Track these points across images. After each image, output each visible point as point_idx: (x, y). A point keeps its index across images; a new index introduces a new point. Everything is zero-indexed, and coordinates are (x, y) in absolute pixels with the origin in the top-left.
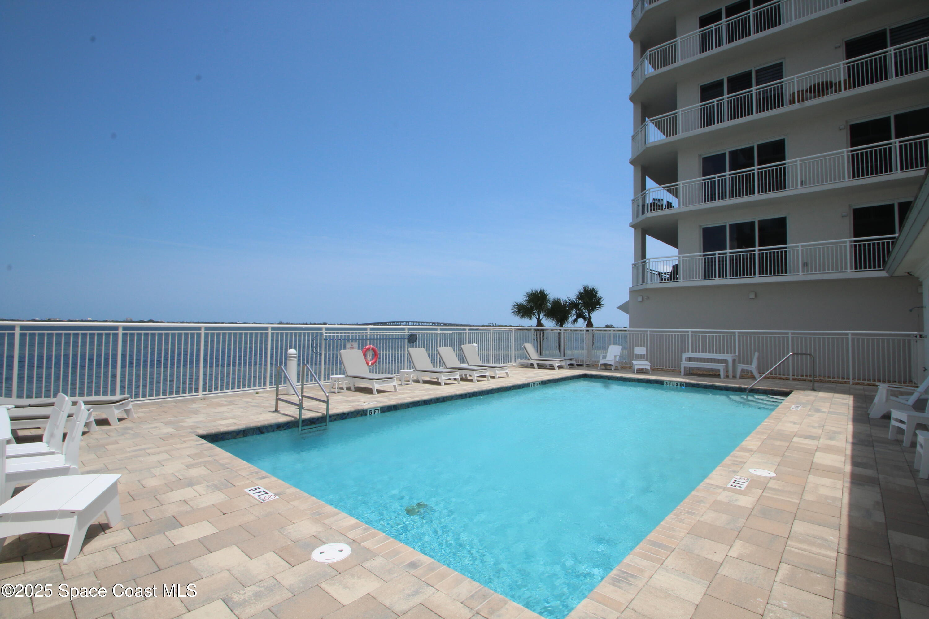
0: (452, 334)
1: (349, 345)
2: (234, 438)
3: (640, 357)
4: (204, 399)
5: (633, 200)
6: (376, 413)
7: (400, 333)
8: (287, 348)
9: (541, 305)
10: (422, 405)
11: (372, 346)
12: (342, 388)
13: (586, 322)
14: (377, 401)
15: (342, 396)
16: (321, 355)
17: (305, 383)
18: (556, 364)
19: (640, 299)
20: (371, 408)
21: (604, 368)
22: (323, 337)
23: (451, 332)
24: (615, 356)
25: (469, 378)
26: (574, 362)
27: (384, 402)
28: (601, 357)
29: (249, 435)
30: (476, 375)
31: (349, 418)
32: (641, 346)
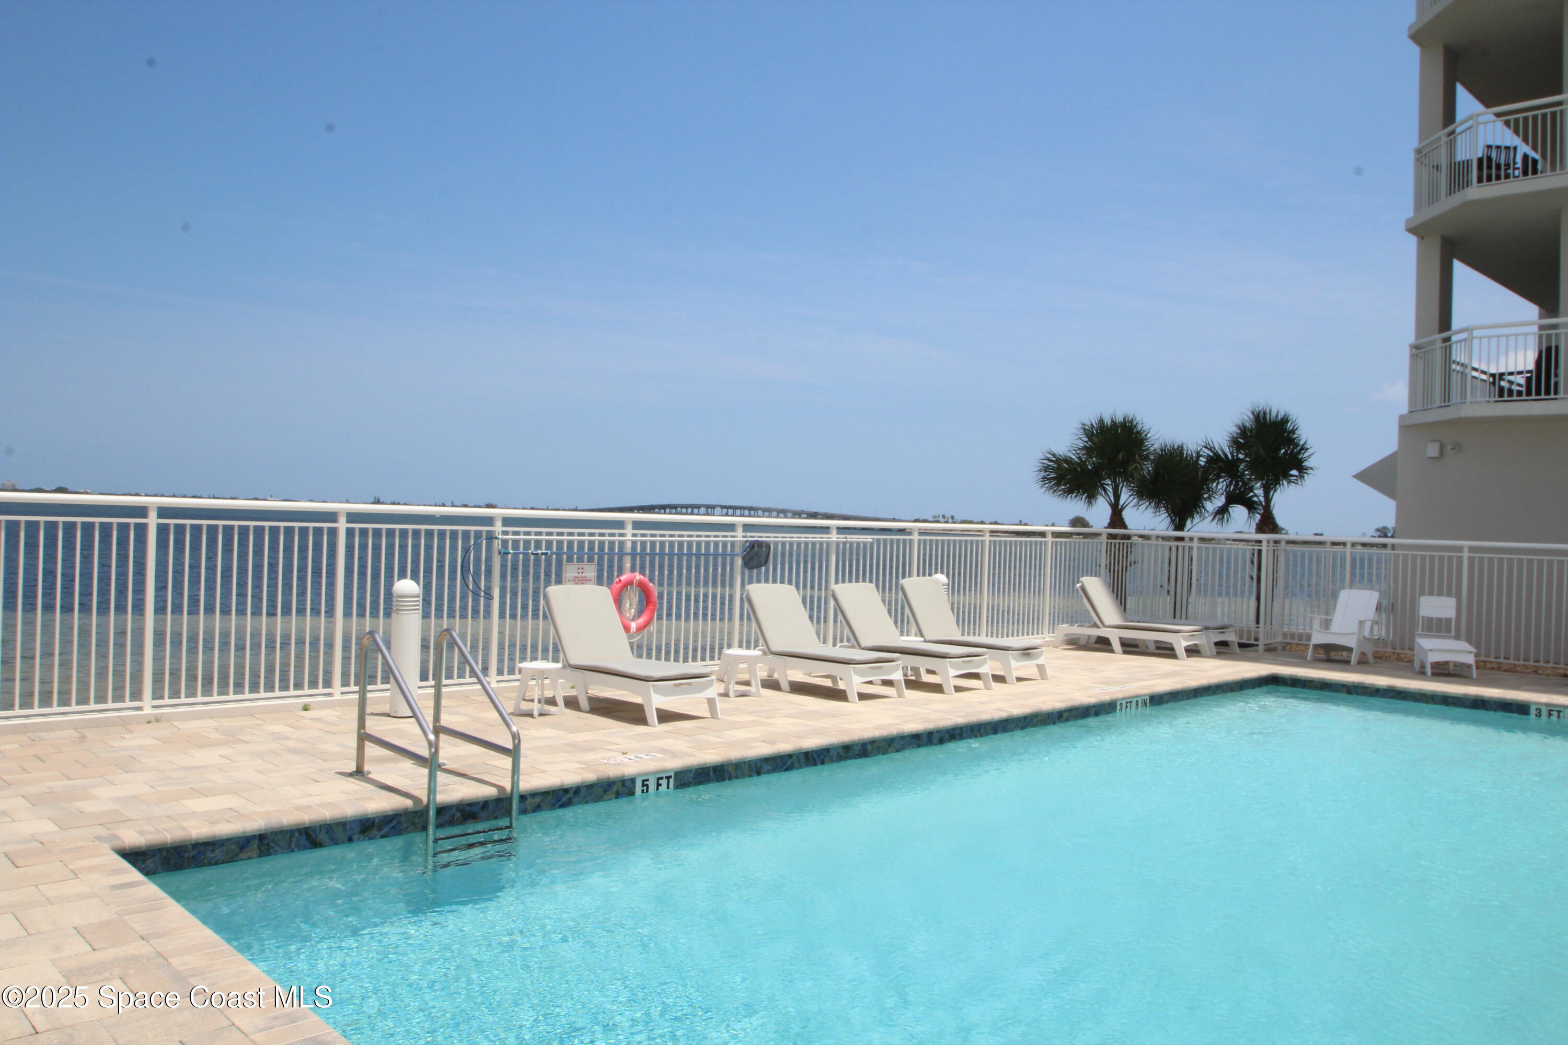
0: (872, 544)
1: (570, 571)
2: (232, 859)
3: (1437, 627)
4: (158, 720)
5: (1418, 151)
6: (663, 788)
7: (720, 537)
8: (393, 577)
9: (1125, 464)
10: (801, 767)
11: (638, 577)
12: (552, 702)
13: (1258, 517)
14: (662, 751)
15: (554, 726)
16: (489, 597)
17: (445, 682)
18: (1180, 644)
19: (1432, 450)
20: (647, 774)
21: (1323, 656)
22: (497, 545)
23: (869, 538)
24: (1361, 623)
25: (927, 678)
26: (1231, 637)
27: (685, 754)
28: (1316, 625)
29: (276, 852)
30: (949, 673)
31: (580, 803)
32: (1440, 594)
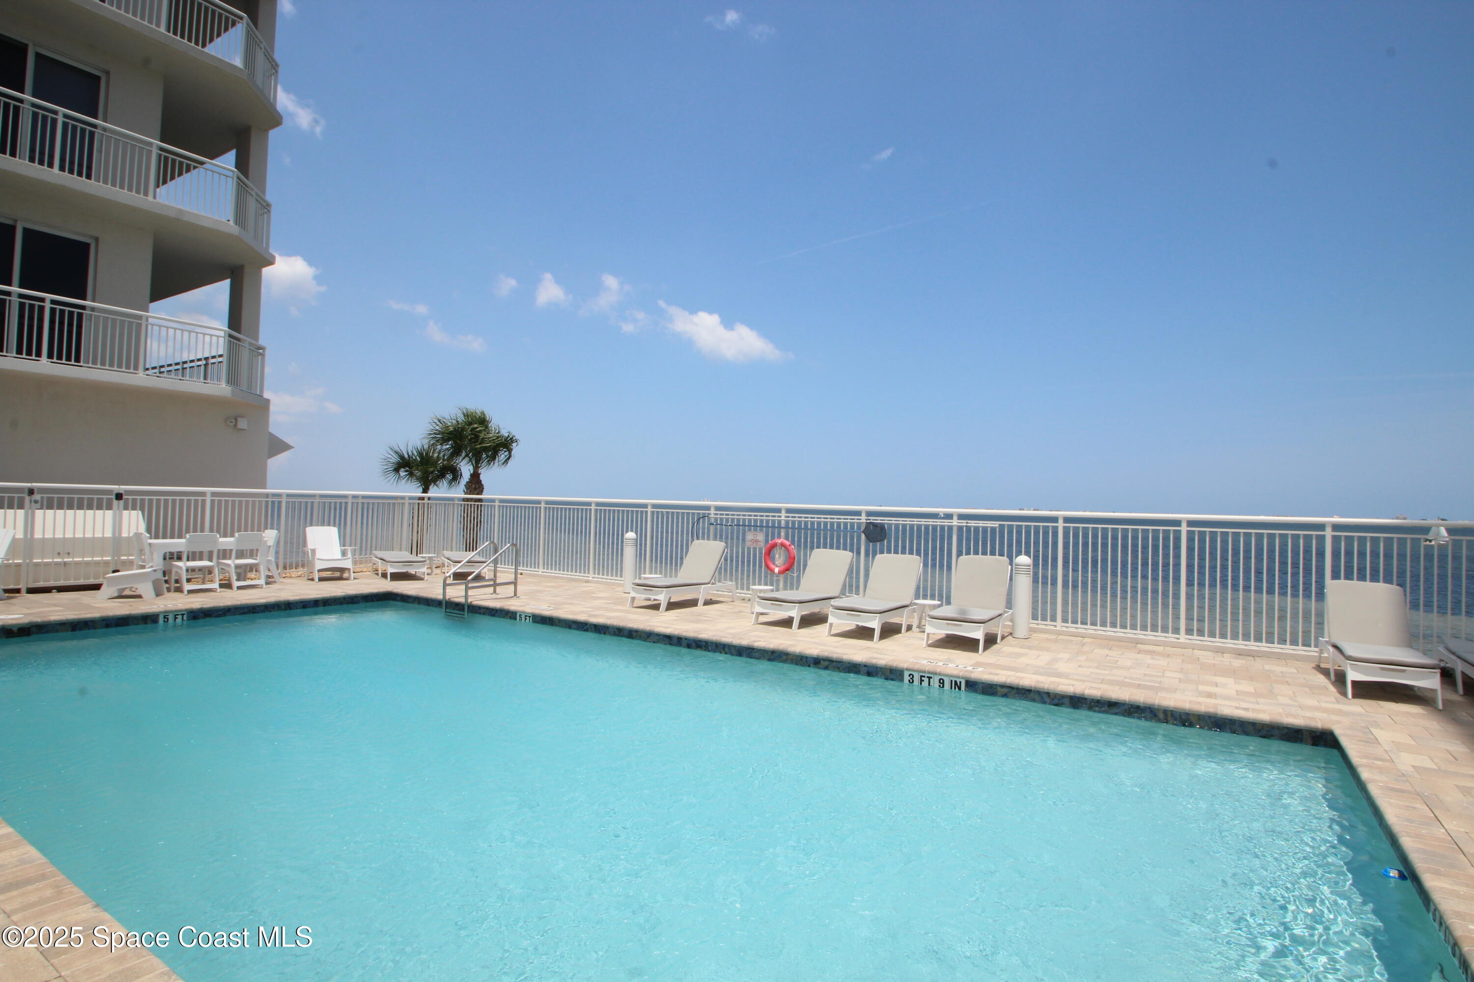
7: (849, 519)
